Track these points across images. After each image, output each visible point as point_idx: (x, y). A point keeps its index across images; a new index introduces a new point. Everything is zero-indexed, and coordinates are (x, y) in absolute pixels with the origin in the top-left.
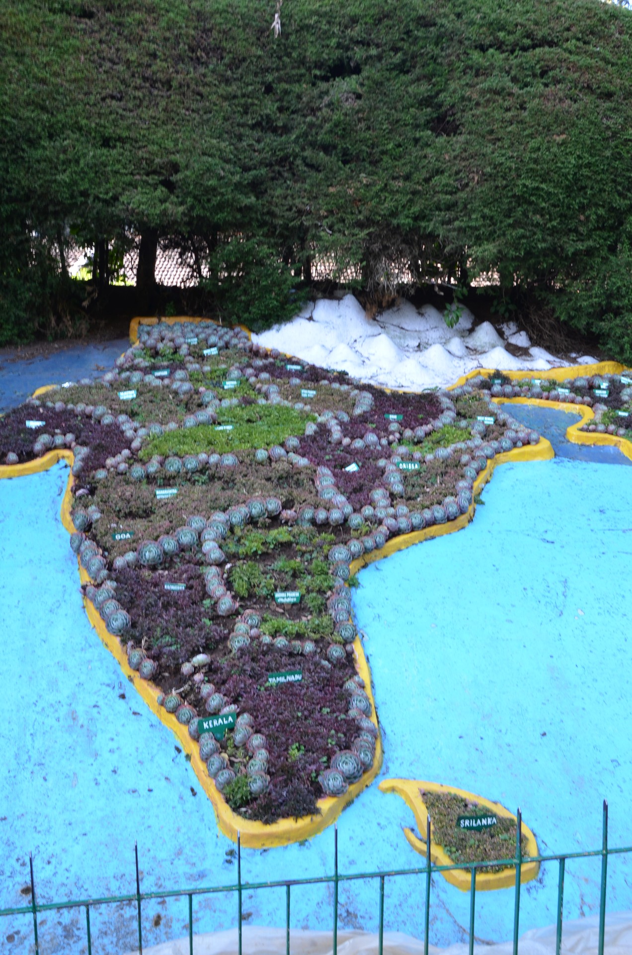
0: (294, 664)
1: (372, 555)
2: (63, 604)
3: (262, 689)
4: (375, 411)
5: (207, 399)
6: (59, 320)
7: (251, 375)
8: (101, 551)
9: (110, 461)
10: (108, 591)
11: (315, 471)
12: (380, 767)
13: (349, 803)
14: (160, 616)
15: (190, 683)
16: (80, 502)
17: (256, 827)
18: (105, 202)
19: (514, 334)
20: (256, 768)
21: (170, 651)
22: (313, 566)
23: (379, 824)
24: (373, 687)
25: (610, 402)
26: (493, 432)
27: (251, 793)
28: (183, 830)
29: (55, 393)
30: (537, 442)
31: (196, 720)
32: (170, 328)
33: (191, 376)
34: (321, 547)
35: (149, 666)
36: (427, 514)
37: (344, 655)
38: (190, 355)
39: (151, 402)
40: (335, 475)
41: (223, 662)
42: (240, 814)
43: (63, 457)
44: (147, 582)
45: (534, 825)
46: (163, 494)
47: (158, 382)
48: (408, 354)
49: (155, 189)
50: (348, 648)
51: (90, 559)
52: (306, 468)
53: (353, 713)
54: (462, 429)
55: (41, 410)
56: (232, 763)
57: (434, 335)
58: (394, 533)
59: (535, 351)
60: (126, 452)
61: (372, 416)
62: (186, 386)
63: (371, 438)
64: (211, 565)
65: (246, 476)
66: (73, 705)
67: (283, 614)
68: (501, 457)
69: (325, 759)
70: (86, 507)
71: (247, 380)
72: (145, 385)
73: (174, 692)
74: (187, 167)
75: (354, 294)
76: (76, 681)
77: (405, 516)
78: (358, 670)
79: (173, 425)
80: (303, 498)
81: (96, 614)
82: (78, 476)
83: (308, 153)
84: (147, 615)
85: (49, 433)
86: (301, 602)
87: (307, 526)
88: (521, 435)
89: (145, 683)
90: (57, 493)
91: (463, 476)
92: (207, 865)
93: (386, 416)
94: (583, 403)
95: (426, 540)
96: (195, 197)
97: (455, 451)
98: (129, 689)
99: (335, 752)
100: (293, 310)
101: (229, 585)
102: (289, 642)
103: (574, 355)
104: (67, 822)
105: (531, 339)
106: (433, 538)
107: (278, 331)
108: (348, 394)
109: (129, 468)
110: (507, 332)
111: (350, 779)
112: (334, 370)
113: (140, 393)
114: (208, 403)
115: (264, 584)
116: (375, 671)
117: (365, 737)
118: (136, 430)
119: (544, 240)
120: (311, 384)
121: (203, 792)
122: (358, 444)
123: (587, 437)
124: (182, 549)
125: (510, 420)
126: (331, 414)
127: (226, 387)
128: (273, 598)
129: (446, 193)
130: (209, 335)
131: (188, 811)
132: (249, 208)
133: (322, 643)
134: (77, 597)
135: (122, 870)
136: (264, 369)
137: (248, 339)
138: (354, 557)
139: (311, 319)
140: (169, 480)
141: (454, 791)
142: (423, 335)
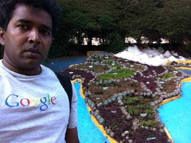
0: (152, 134)
1: (160, 104)
3: (146, 141)
4: (149, 70)
6: (72, 52)
7: (117, 62)
8: (93, 102)
9: (91, 81)
10: (97, 112)
11: (140, 83)
15: (125, 139)
16: (85, 90)
18: (84, 25)
19: (174, 53)
21: (117, 130)
22: (147, 107)
26: (179, 75)
29: (75, 66)
30: (190, 77)
32: (97, 53)
33: (104, 63)
34: (147, 102)
35: (112, 134)
36: (171, 94)
37: (164, 132)
38: (102, 58)
39: (97, 68)
40: (145, 84)
41: (132, 133)
43: (78, 80)
44: (107, 110)
46: (105, 88)
47: (97, 64)
48: (151, 58)
49: (95, 22)
50: (164, 130)
51: (91, 104)
52: (137, 83)
54: (171, 74)
55: (72, 70)
57: (155, 54)
58: (164, 99)
59: (180, 57)
60: (94, 79)
62: (104, 65)
63: (151, 76)
64: (122, 106)
65: (123, 84)
67: (143, 120)
68: (182, 80)
70: (87, 91)
72: (94, 65)
73: (121, 142)
74: (101, 17)
75: (137, 45)
77: (166, 94)
79: (103, 73)
80: (139, 90)
82: (83, 84)
83: (128, 14)
84: (108, 119)
85: (75, 75)
86: (147, 117)
87: (142, 97)
88: (186, 75)
89: (111, 139)
91: (176, 85)
93: (152, 71)
95: (172, 101)
96: (103, 24)
97: (172, 79)
100: (123, 49)
101: (128, 111)
102: (149, 128)
105: (178, 54)
107: (120, 53)
108: (141, 66)
109: (95, 82)
110: (172, 53)
112: (136, 61)
113: (93, 66)
114: (110, 68)
115: (136, 111)
118: (95, 74)
119: (184, 31)
120: (131, 64)
122: (148, 77)
124: (113, 102)
125: (182, 72)
126: (139, 70)
127: (112, 65)
128: (140, 115)
129: (161, 21)
130: (105, 54)
132: (114, 26)
136: (120, 61)
137: (114, 55)
138: (156, 104)
139: (127, 51)
140: (105, 85)
142: (153, 54)
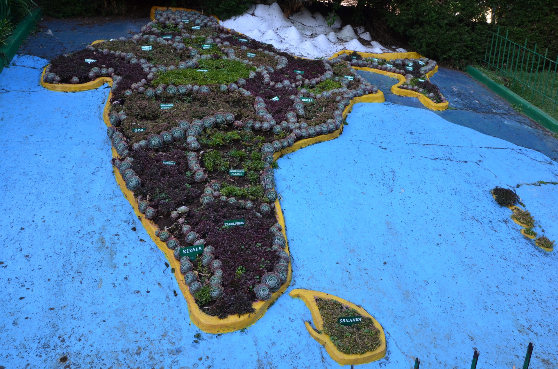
0: (240, 214)
1: (286, 150)
2: (101, 169)
3: (220, 229)
4: (288, 68)
5: (193, 54)
6: (109, 4)
7: (219, 42)
8: (125, 138)
9: (134, 85)
10: (127, 163)
11: (254, 99)
12: (290, 281)
13: (272, 304)
14: (159, 180)
15: (176, 223)
16: (115, 109)
17: (214, 320)
19: (363, 33)
20: (216, 281)
21: (164, 203)
22: (252, 155)
23: (290, 318)
24: (286, 229)
25: (415, 73)
26: (353, 85)
27: (211, 298)
28: (168, 319)
30: (376, 92)
31: (179, 248)
32: (174, 13)
33: (184, 40)
34: (257, 144)
35: (151, 211)
36: (318, 128)
37: (270, 210)
38: (184, 29)
39: (160, 53)
40: (266, 102)
41: (197, 211)
42: (204, 311)
43: (107, 82)
44: (153, 159)
45: (382, 321)
46: (165, 106)
47: (165, 42)
48: (306, 39)
50: (272, 205)
51: (118, 143)
52: (249, 97)
53: (275, 247)
54: (336, 82)
55: (95, 53)
56: (200, 276)
57: (320, 29)
58: (299, 138)
59: (374, 43)
60: (144, 81)
61: (287, 70)
62: (181, 45)
63: (287, 82)
64: (192, 151)
65: (214, 99)
66: (102, 234)
67: (233, 182)
68: (357, 99)
69: (258, 277)
70: (118, 111)
71: (217, 45)
72: (157, 43)
73: (166, 229)
75: (278, 3)
76: (106, 218)
77: (305, 128)
78: (278, 219)
79: (172, 67)
80: (247, 115)
81: (120, 177)
82: (114, 93)
84: (151, 180)
85: (98, 67)
86: (244, 176)
87: (249, 131)
88: (368, 87)
89: (148, 222)
90: (102, 102)
91: (337, 108)
92: (182, 344)
93: (295, 71)
94: (399, 73)
95: (316, 143)
97: (333, 94)
98: (138, 224)
99: (264, 272)
100: (244, 8)
101: (202, 164)
102: (237, 201)
103: (394, 47)
104: (93, 312)
105: (372, 36)
106: (320, 142)
107: (235, 20)
108: (273, 57)
109: (145, 90)
110: (359, 32)
111: (273, 290)
112: (265, 44)
113: (154, 48)
114: (194, 56)
115: (223, 163)
116: (287, 219)
117: (282, 263)
118: (150, 68)
120: (253, 50)
121: (182, 294)
122: (279, 85)
123: (402, 91)
124: (175, 140)
125: (362, 79)
126: (264, 67)
127: (204, 48)
128: (228, 172)
130: (196, 19)
131: (172, 306)
133: (257, 202)
134: (110, 166)
135: (127, 346)
136: (227, 39)
137: (218, 23)
138: (276, 150)
139: (253, 14)
140: (169, 99)
141: (335, 298)
142: (314, 29)
